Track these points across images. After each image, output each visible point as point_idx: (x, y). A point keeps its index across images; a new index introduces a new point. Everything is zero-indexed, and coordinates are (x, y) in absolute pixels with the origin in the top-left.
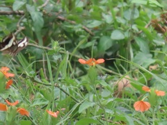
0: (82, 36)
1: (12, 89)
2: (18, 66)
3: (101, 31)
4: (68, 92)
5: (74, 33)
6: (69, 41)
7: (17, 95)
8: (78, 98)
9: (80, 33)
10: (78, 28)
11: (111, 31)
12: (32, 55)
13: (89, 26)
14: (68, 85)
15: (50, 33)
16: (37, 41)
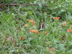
0: (53, 11)
1: (34, 26)
2: (35, 19)
3: (58, 9)
4: (49, 26)
5: (50, 10)
6: (49, 12)
7: (35, 27)
8: (52, 28)
9: (52, 10)
10: (51, 9)
11: (61, 9)
12: (39, 16)
13: (55, 8)
14: (49, 24)
15: (44, 10)
16: (40, 12)
